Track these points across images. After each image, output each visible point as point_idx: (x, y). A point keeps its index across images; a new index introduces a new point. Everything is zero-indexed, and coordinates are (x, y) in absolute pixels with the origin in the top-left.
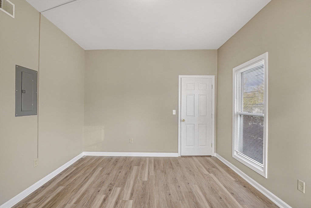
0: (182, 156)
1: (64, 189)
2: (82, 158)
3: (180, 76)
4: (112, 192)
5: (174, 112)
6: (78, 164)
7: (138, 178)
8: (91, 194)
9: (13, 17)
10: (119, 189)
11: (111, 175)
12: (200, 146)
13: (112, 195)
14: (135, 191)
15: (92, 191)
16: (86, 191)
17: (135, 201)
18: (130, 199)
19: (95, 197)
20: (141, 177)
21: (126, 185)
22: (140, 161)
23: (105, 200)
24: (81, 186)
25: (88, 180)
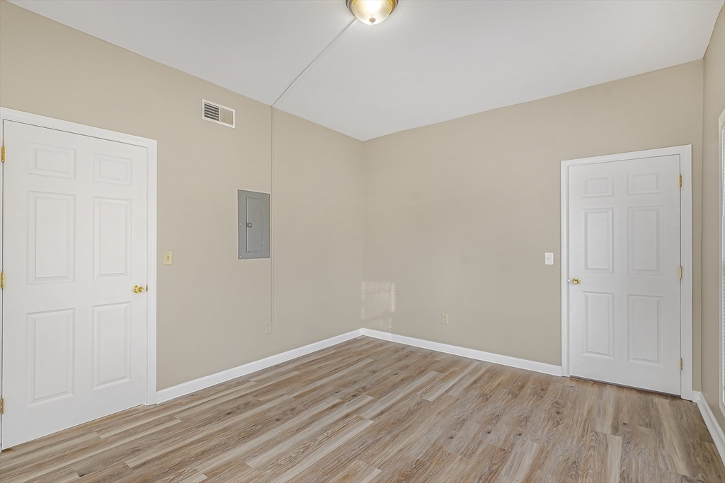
0: (573, 378)
1: (298, 376)
2: (355, 339)
3: (564, 164)
4: (354, 400)
5: (549, 259)
6: (342, 347)
7: (419, 393)
8: (324, 392)
9: (233, 126)
10: (370, 398)
11: (377, 374)
12: (635, 359)
13: (350, 404)
14: (393, 410)
15: (329, 389)
16: (322, 386)
17: (377, 425)
18: (373, 418)
19: (326, 398)
20: (425, 393)
21: (386, 397)
22: (451, 366)
23: (334, 406)
24: (321, 378)
25: (336, 372)
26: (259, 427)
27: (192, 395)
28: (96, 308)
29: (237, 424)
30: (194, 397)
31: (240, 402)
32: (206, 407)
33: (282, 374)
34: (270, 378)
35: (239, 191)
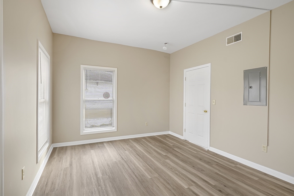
26: (190, 163)
28: (198, 114)
31: (211, 162)
35: (244, 71)
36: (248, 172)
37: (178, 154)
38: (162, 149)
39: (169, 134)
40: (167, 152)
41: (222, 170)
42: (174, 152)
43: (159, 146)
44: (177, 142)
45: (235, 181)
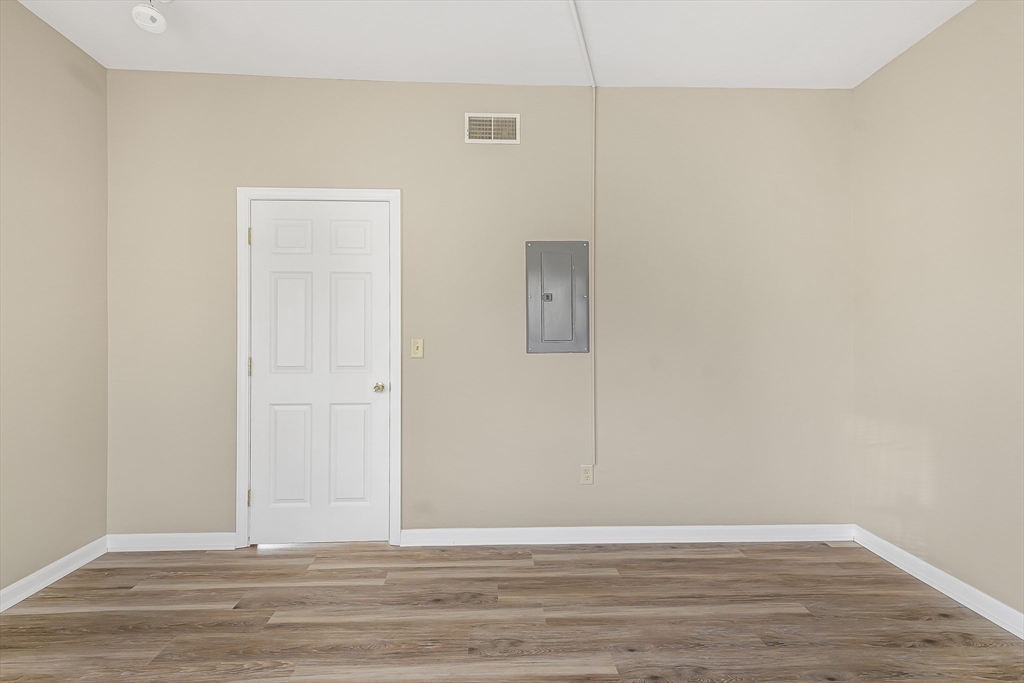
9: (518, 142)
26: (438, 646)
27: (443, 550)
28: (334, 406)
29: (420, 624)
30: (443, 553)
31: (474, 589)
32: (431, 577)
33: (591, 565)
34: (561, 565)
35: (527, 243)
36: (578, 564)
37: (332, 638)
38: (214, 668)
39: (108, 554)
40: (265, 664)
41: (540, 598)
42: (304, 642)
43: (157, 659)
44: (228, 578)
45: (613, 614)
